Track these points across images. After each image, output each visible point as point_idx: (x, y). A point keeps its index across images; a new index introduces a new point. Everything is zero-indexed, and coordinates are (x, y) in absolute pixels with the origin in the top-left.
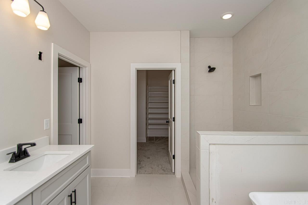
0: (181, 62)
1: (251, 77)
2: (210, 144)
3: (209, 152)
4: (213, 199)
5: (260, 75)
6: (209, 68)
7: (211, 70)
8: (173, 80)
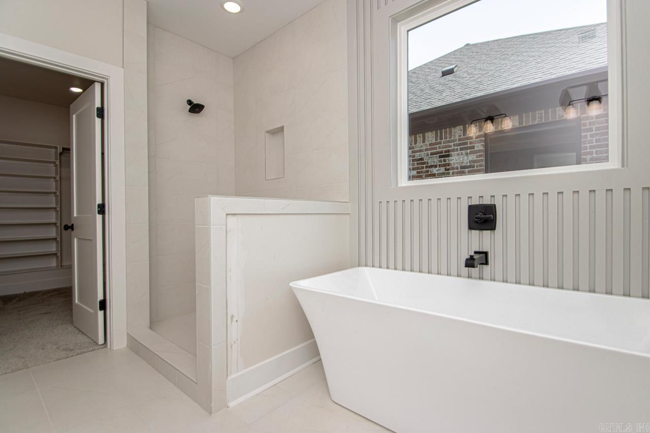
0: (123, 67)
1: (267, 132)
2: (227, 215)
3: (226, 230)
4: (232, 317)
5: (281, 129)
6: (190, 105)
7: (196, 108)
8: (96, 107)
